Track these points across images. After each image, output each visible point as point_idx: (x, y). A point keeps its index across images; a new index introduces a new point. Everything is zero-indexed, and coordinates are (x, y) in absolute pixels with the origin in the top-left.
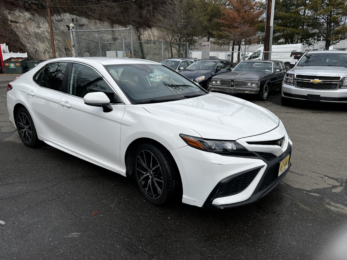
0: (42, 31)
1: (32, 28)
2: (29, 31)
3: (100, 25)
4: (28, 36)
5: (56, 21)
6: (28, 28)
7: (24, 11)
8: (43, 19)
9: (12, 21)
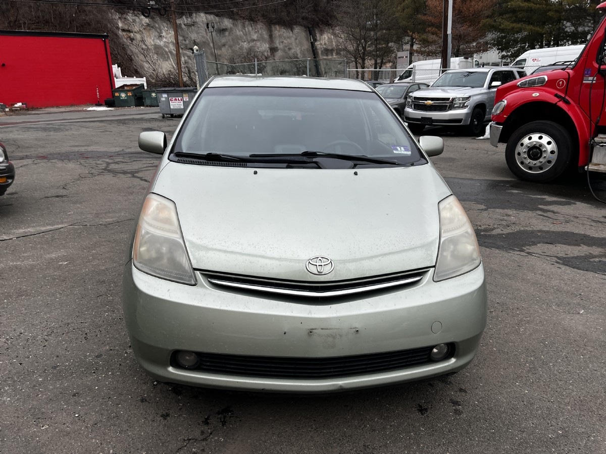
0: (165, 42)
1: (151, 40)
2: (148, 43)
3: (250, 28)
4: (145, 52)
5: (185, 25)
6: (146, 38)
7: (140, 13)
8: (167, 24)
9: (123, 30)
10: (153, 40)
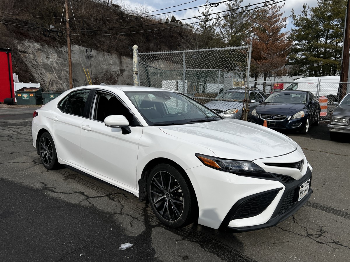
0: (51, 61)
1: (41, 59)
2: (38, 61)
3: (108, 57)
4: (36, 67)
5: (65, 51)
6: (37, 58)
8: (53, 50)
9: (21, 52)
10: (42, 60)
